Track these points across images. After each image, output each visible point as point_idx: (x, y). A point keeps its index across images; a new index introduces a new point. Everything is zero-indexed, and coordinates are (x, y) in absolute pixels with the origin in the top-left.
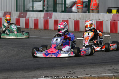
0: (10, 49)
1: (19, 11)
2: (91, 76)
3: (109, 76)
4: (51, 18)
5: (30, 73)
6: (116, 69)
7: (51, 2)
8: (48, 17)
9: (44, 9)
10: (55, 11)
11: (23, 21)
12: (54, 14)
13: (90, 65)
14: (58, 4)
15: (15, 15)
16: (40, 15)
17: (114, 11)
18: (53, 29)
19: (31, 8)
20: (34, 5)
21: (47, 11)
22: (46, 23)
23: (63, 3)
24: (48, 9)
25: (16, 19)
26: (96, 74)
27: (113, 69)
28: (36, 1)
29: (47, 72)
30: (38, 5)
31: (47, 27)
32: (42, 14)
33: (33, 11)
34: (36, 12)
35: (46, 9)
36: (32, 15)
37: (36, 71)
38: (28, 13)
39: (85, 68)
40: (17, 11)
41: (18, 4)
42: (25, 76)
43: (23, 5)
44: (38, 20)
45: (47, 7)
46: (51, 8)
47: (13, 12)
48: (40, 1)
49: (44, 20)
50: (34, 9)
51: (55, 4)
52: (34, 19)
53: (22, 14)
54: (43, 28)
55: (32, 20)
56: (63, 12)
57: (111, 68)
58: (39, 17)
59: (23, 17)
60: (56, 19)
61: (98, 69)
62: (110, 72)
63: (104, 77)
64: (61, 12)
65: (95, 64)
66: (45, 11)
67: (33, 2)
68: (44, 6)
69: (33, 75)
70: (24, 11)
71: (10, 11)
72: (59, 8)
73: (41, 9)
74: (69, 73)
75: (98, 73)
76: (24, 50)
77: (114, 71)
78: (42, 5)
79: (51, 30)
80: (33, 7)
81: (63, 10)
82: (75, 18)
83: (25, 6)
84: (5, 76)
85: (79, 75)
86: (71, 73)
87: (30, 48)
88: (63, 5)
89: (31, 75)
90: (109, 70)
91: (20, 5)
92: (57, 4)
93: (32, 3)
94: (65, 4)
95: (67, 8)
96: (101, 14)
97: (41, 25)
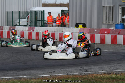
0: (4, 54)
1: (9, 26)
2: (67, 74)
3: (81, 74)
4: (33, 31)
5: (21, 72)
6: (85, 69)
7: (33, 19)
8: (32, 31)
9: (27, 24)
10: (36, 25)
12: (35, 27)
13: (65, 66)
14: (39, 20)
15: (6, 29)
16: (25, 29)
17: (81, 26)
18: (35, 39)
19: (18, 23)
20: (20, 21)
21: (30, 26)
22: (30, 34)
23: (42, 20)
24: (31, 25)
25: (7, 31)
26: (71, 73)
27: (83, 69)
28: (22, 18)
29: (34, 72)
30: (23, 21)
31: (30, 38)
32: (27, 28)
33: (19, 26)
34: (22, 27)
35: (29, 24)
36: (19, 29)
37: (25, 71)
38: (16, 27)
39: (62, 69)
40: (7, 26)
41: (8, 21)
42: (18, 74)
43: (12, 21)
44: (24, 32)
45: (30, 23)
46: (33, 24)
47: (4, 26)
48: (25, 19)
49: (28, 32)
50: (20, 24)
52: (21, 32)
53: (12, 28)
54: (28, 38)
55: (19, 32)
56: (42, 26)
57: (81, 68)
58: (24, 30)
60: (37, 32)
61: (72, 69)
62: (81, 71)
63: (77, 75)
64: (41, 27)
65: (69, 66)
66: (28, 26)
67: (19, 18)
68: (27, 22)
69: (23, 74)
70: (13, 26)
71: (2, 26)
72: (39, 23)
73: (26, 24)
74: (50, 72)
75: (72, 72)
76: (14, 55)
77: (84, 70)
78: (26, 21)
79: (33, 40)
80: (19, 23)
81: (42, 25)
82: (52, 31)
83: (13, 22)
84: (3, 74)
85: (59, 74)
86: (52, 72)
87: (19, 53)
88: (42, 21)
89: (22, 74)
90: (80, 70)
91: (10, 21)
92: (37, 20)
93: (19, 20)
95: (45, 23)
96: (71, 28)
97: (26, 36)
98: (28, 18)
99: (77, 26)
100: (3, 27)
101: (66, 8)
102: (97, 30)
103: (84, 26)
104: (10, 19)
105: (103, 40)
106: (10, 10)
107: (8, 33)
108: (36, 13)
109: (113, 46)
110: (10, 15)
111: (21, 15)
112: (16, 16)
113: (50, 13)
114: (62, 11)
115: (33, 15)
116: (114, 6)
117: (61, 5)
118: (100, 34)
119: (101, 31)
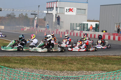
4: (82, 33)
7: (82, 27)
10: (84, 30)
11: (72, 33)
12: (83, 31)
15: (70, 31)
17: (104, 31)
22: (80, 34)
30: (78, 28)
32: (79, 31)
33: (76, 30)
38: (74, 30)
46: (82, 29)
51: (84, 28)
55: (75, 33)
56: (86, 31)
59: (73, 32)
60: (84, 33)
67: (76, 27)
68: (80, 28)
83: (74, 28)
94: (87, 28)
96: (100, 32)
97: (79, 35)
98: (80, 27)
99: (103, 31)
100: (68, 30)
101: (98, 23)
102: (112, 33)
103: (106, 31)
104: (72, 27)
105: (114, 39)
106: (72, 23)
107: (71, 33)
108: (84, 24)
109: (119, 42)
110: (72, 25)
111: (77, 25)
112: (75, 25)
113: (91, 25)
114: (96, 24)
115: (83, 25)
116: (120, 23)
117: (96, 21)
118: (113, 36)
119: (114, 34)
